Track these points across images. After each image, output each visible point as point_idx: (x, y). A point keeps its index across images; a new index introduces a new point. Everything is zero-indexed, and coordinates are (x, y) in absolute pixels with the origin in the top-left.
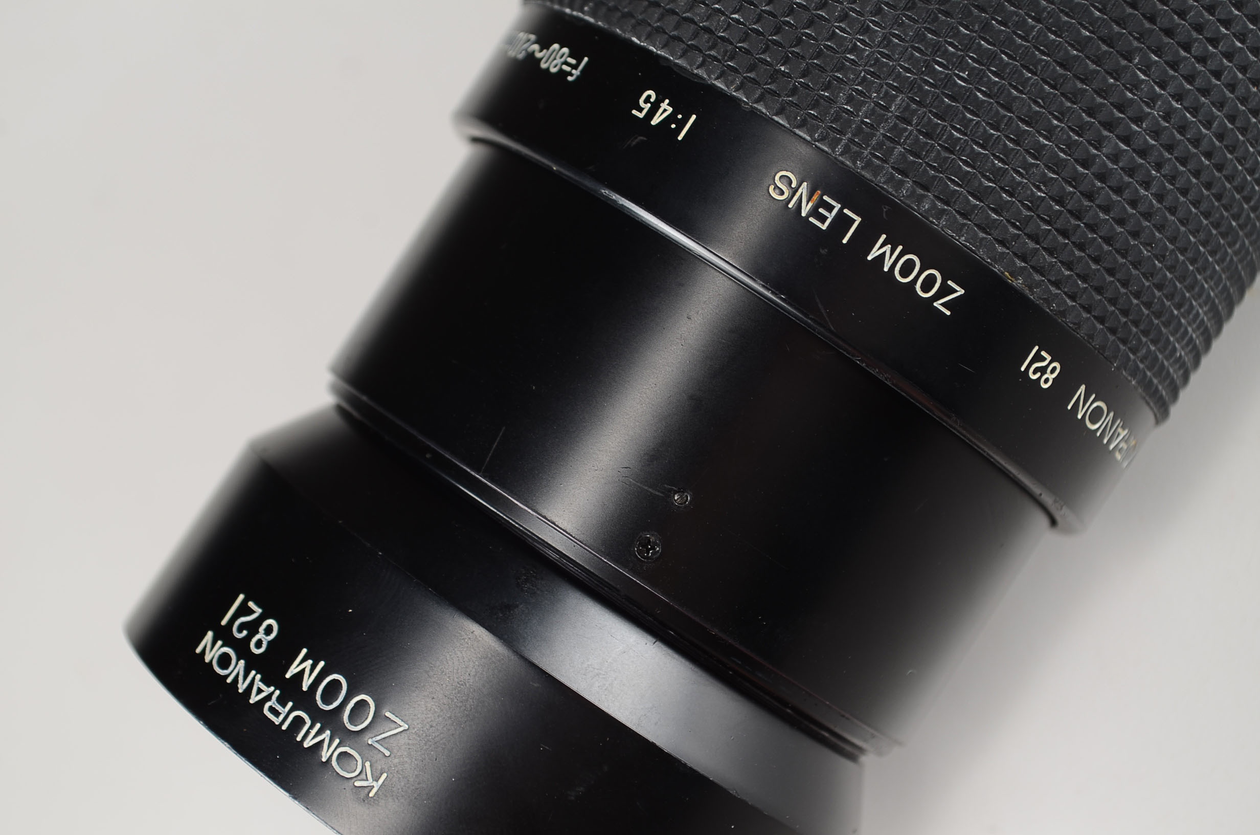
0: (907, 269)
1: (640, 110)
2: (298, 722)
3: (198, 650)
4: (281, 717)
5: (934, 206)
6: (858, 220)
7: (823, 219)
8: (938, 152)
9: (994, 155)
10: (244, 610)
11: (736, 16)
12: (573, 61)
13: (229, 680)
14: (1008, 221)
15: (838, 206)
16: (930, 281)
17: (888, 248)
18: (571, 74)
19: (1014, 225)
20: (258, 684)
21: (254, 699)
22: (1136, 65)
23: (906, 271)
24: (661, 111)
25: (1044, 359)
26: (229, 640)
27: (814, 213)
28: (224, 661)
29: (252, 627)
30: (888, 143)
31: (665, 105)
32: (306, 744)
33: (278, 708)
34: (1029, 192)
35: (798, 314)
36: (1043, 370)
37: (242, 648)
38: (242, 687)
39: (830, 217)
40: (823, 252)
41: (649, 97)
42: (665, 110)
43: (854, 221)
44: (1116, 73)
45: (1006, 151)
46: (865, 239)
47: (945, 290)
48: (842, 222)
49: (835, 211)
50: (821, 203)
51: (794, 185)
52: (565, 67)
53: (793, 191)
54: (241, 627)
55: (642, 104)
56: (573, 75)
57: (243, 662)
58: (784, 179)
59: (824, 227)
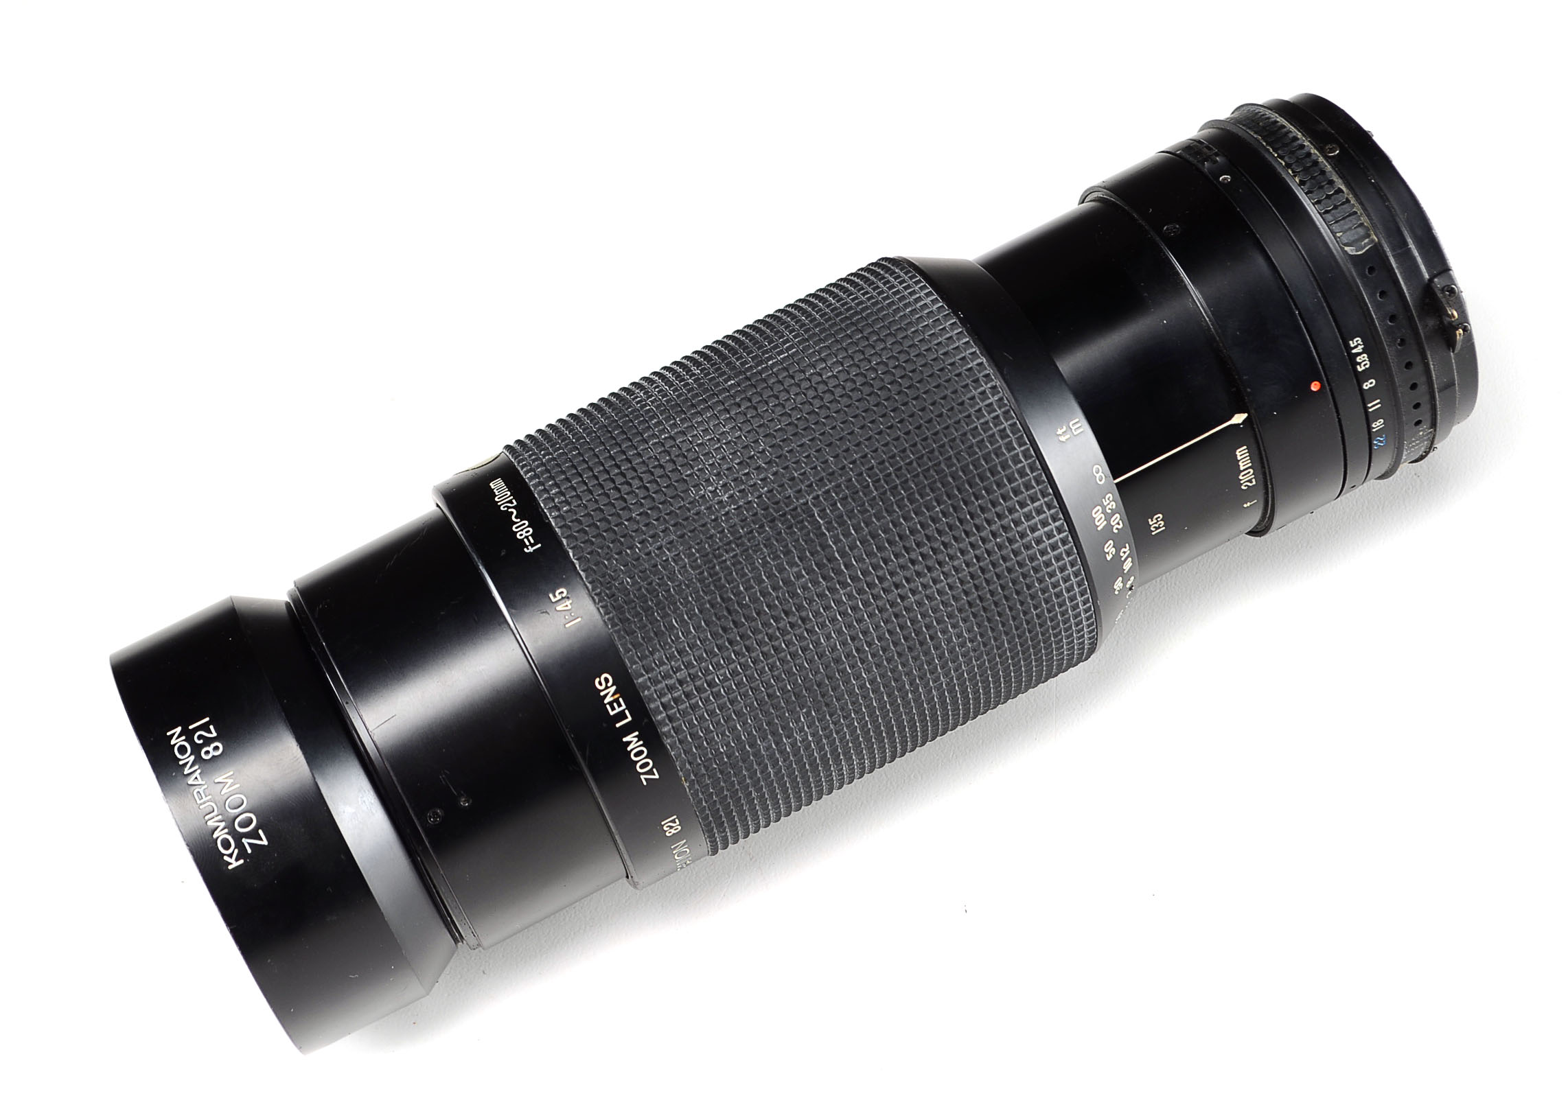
0: (639, 754)
1: (555, 596)
3: (169, 734)
4: (202, 801)
5: (670, 731)
6: (630, 719)
7: (613, 709)
8: (687, 707)
9: (712, 722)
10: (205, 727)
11: (629, 580)
12: (532, 541)
13: (181, 763)
14: (699, 755)
15: (624, 707)
16: (647, 764)
17: (636, 739)
18: (527, 547)
19: (700, 758)
21: (191, 782)
22: (803, 713)
23: (637, 755)
24: (565, 604)
25: (675, 823)
26: (190, 739)
27: (611, 704)
28: (182, 750)
29: (208, 741)
30: (666, 690)
32: (208, 824)
33: (203, 795)
34: (717, 747)
35: (575, 749)
36: (671, 827)
37: (196, 749)
38: (186, 771)
39: (618, 710)
40: (605, 725)
41: (562, 592)
42: (567, 606)
43: (627, 718)
44: (792, 712)
45: (718, 723)
46: (627, 730)
47: (650, 772)
48: (622, 716)
49: (621, 709)
50: (617, 701)
51: (609, 685)
52: (526, 540)
53: (607, 688)
54: (200, 737)
55: (557, 593)
56: (528, 549)
57: (192, 758)
58: (607, 680)
59: (612, 713)
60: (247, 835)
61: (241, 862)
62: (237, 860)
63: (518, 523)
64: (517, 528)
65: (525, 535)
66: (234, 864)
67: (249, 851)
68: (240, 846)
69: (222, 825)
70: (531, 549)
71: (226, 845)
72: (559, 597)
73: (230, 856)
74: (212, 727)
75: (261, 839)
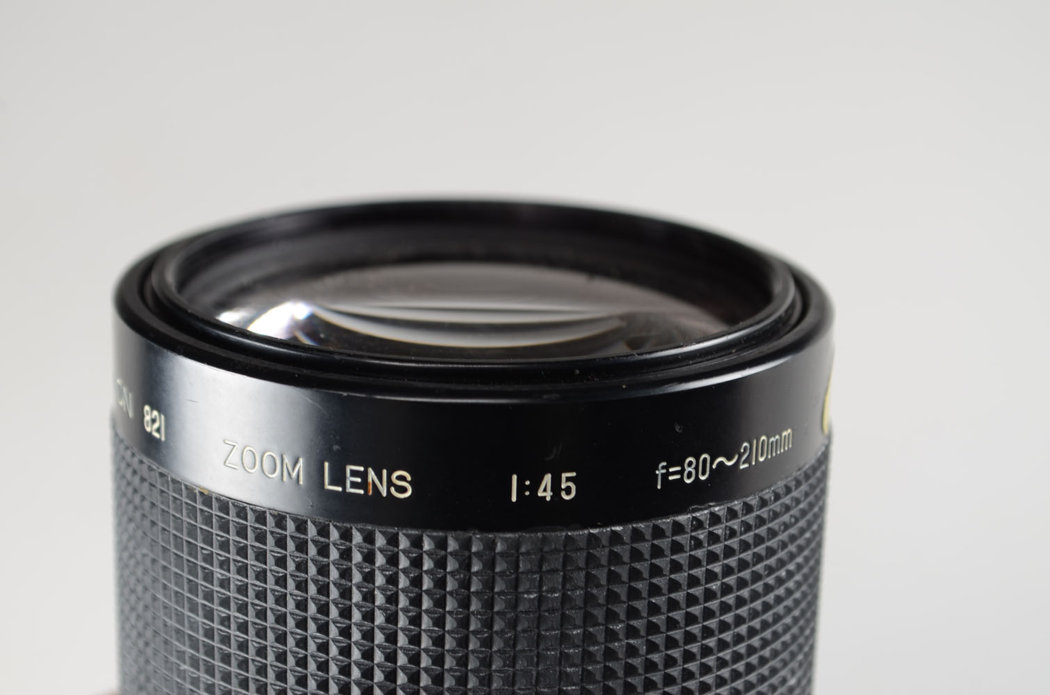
1: (568, 479)
6: (326, 486)
7: (354, 473)
12: (671, 478)
15: (349, 489)
17: (294, 475)
18: (668, 467)
23: (273, 462)
24: (549, 488)
27: (364, 475)
31: (548, 495)
39: (350, 479)
41: (568, 494)
42: (545, 490)
46: (312, 474)
48: (338, 478)
49: (348, 484)
50: (364, 485)
51: (392, 489)
52: (678, 469)
53: (390, 483)
55: (571, 484)
56: (663, 467)
58: (403, 490)
63: (712, 463)
64: (705, 460)
65: (688, 469)
70: (660, 472)
72: (564, 485)
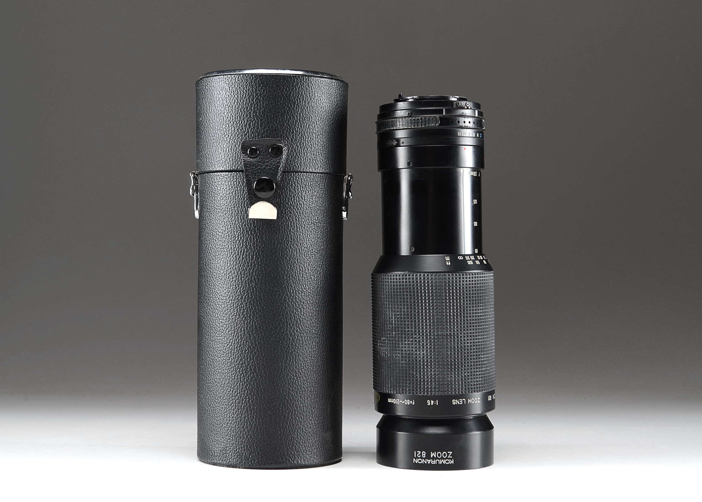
2: (438, 462)
3: (414, 462)
4: (434, 463)
10: (417, 453)
13: (423, 463)
15: (461, 400)
20: (428, 461)
21: (429, 463)
26: (418, 458)
27: (460, 402)
28: (420, 461)
29: (421, 454)
31: (432, 401)
32: (441, 463)
33: (433, 461)
37: (422, 458)
38: (426, 463)
39: (462, 402)
48: (463, 401)
54: (419, 455)
57: (423, 460)
58: (454, 401)
59: (462, 403)
60: (448, 456)
61: (453, 460)
62: (452, 461)
66: (452, 462)
67: (451, 457)
68: (449, 459)
69: (442, 460)
70: (414, 403)
71: (447, 462)
72: (429, 403)
73: (450, 462)
74: (418, 452)
75: (450, 453)
